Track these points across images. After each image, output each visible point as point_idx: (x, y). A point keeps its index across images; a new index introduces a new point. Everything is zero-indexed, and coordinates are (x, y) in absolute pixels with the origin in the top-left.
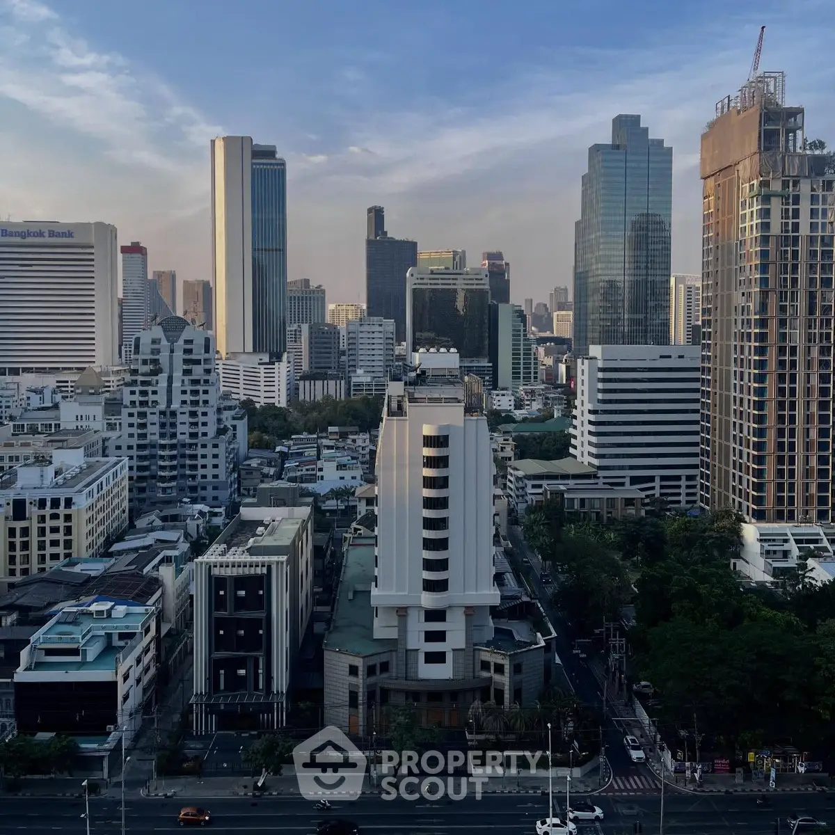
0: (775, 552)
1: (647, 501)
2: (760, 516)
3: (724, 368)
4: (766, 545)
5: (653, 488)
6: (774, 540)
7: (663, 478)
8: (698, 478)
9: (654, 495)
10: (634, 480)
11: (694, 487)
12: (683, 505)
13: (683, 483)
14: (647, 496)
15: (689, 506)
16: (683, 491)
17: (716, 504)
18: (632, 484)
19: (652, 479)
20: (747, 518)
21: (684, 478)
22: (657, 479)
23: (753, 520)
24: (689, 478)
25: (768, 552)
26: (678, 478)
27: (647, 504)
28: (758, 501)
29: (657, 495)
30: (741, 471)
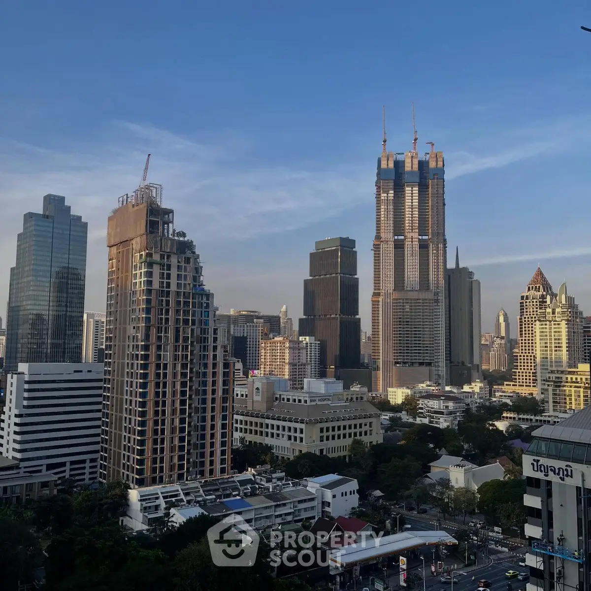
0: (150, 507)
1: (59, 482)
2: (141, 483)
4: (144, 503)
5: (64, 471)
6: (149, 499)
7: (72, 463)
8: (99, 460)
9: (65, 477)
10: (50, 467)
11: (95, 467)
12: (87, 481)
13: (88, 464)
14: (59, 478)
15: (91, 482)
16: (87, 471)
17: (111, 478)
18: (47, 470)
19: (63, 464)
20: (132, 485)
21: (88, 461)
22: (68, 464)
23: (136, 487)
24: (92, 460)
25: (145, 508)
26: (84, 461)
27: (59, 485)
28: (140, 472)
29: (67, 476)
30: (129, 452)
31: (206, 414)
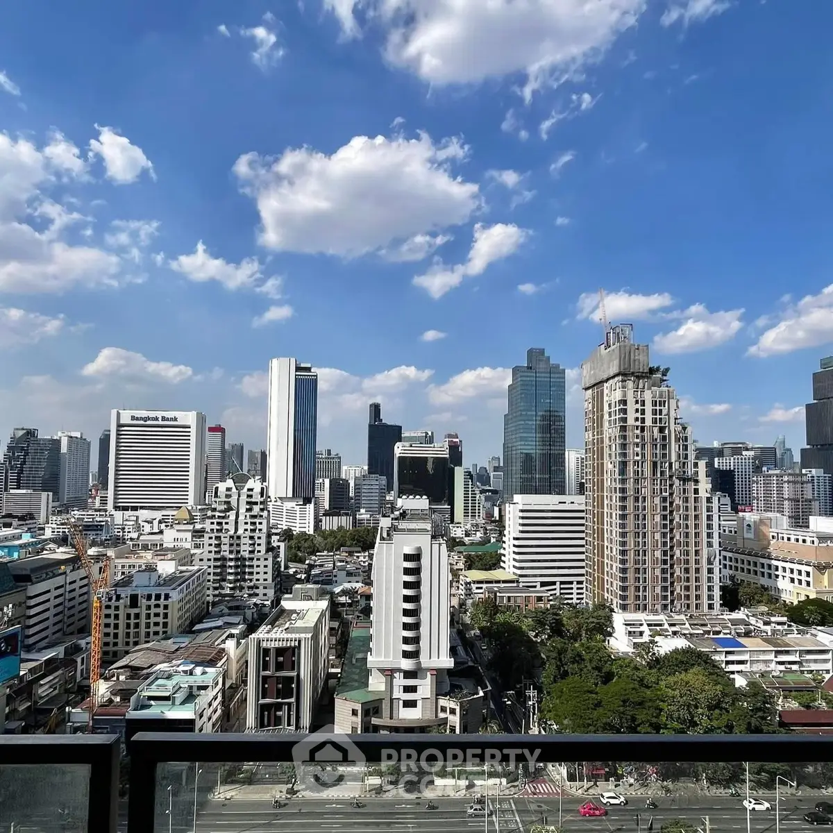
0: (634, 632)
1: (551, 598)
2: (624, 608)
3: (600, 510)
4: (628, 627)
5: (555, 589)
6: (634, 624)
7: (562, 583)
8: (584, 583)
9: (555, 594)
10: (543, 584)
11: (582, 588)
12: (575, 601)
13: (575, 586)
14: (551, 595)
15: (578, 601)
16: (575, 591)
17: (596, 600)
18: (541, 586)
19: (554, 583)
20: (616, 610)
21: (575, 583)
22: (558, 584)
23: (620, 611)
24: (579, 583)
25: (630, 632)
26: (571, 583)
27: (551, 600)
28: (624, 598)
29: (558, 594)
30: (612, 578)
31: (690, 548)
